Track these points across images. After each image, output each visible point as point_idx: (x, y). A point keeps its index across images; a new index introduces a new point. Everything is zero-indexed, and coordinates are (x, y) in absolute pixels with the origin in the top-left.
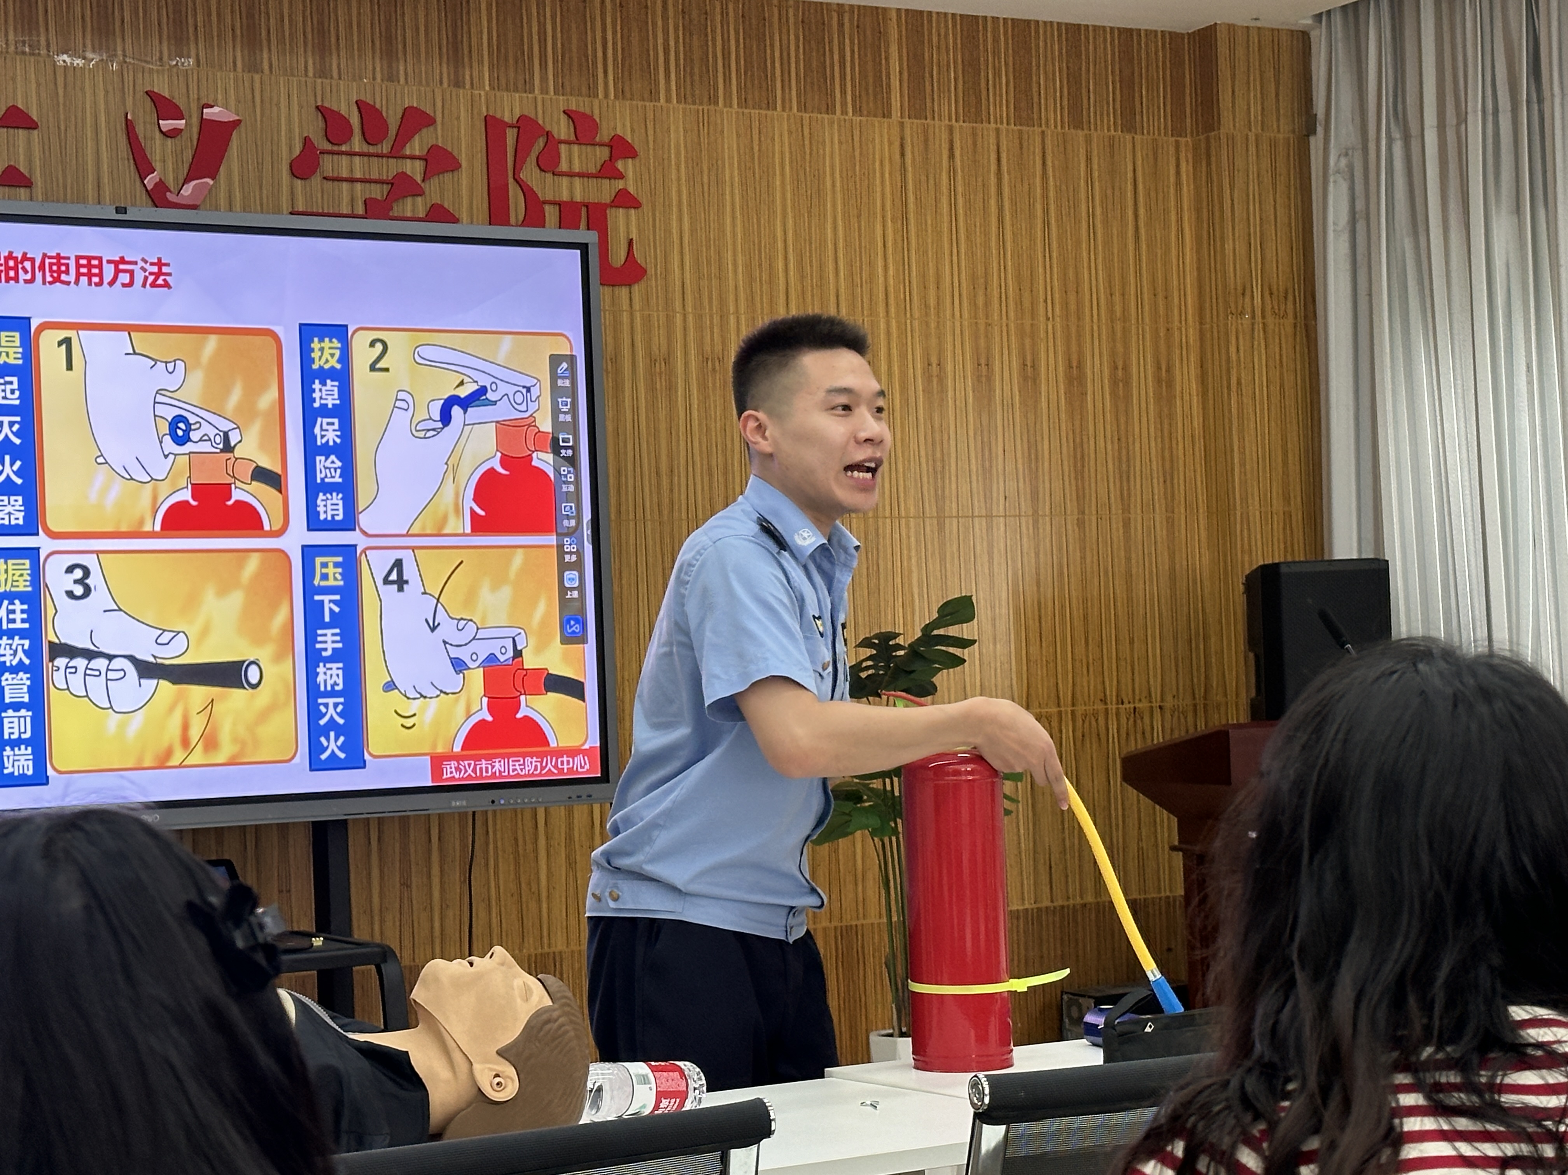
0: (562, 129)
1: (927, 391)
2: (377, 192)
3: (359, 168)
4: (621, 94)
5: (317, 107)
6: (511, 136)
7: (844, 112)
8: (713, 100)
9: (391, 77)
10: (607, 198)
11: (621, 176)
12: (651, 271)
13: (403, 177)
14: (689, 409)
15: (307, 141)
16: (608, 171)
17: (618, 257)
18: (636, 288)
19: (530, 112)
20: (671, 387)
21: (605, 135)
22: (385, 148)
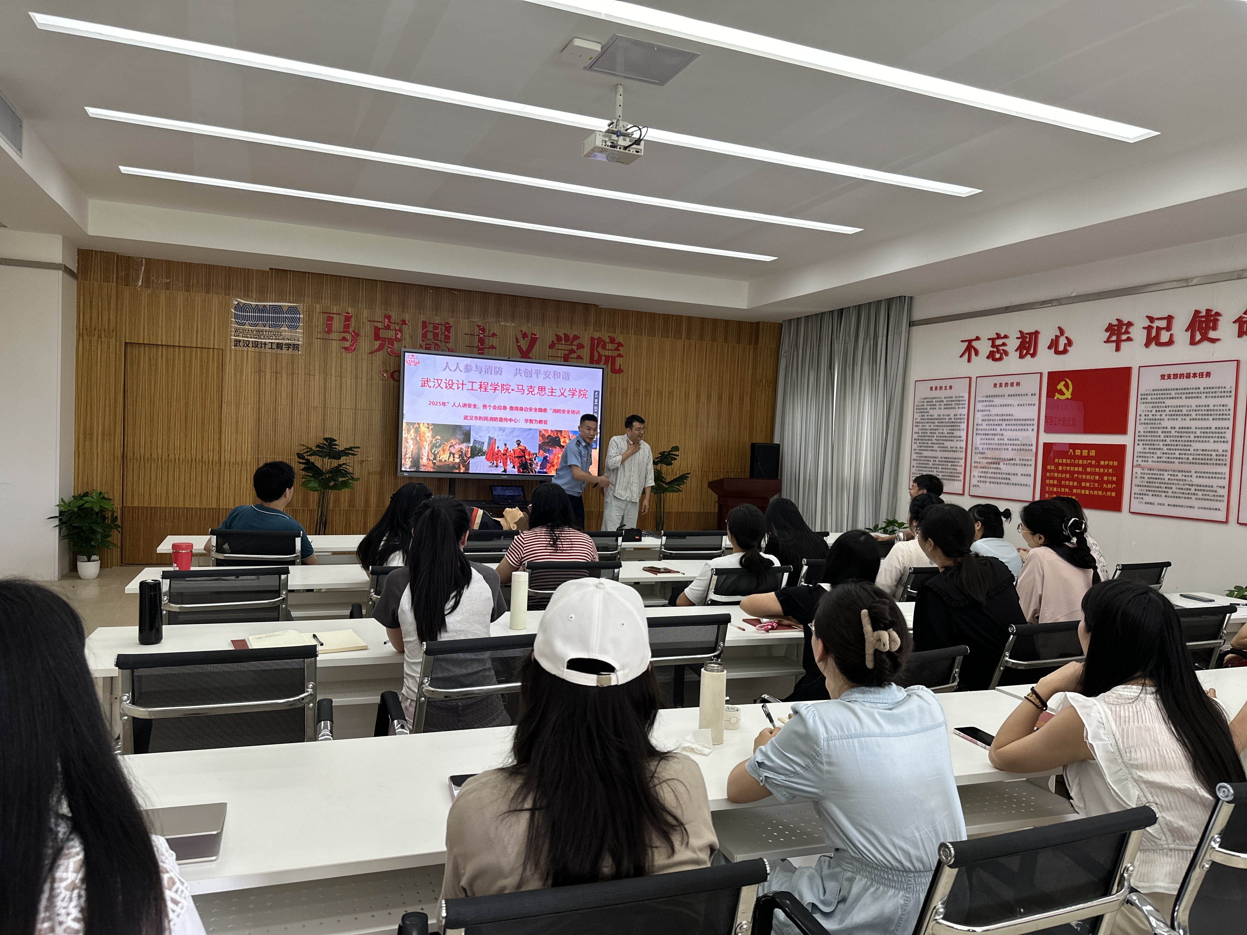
0: (608, 340)
1: (685, 399)
2: (567, 352)
3: (563, 347)
4: (621, 333)
5: (556, 335)
6: (596, 341)
7: (671, 338)
8: (642, 335)
9: (572, 328)
10: (616, 355)
11: (619, 350)
12: (624, 371)
13: (572, 349)
14: (630, 400)
15: (553, 341)
16: (617, 349)
17: (617, 367)
18: (621, 374)
19: (601, 337)
20: (627, 395)
21: (617, 341)
22: (569, 343)
